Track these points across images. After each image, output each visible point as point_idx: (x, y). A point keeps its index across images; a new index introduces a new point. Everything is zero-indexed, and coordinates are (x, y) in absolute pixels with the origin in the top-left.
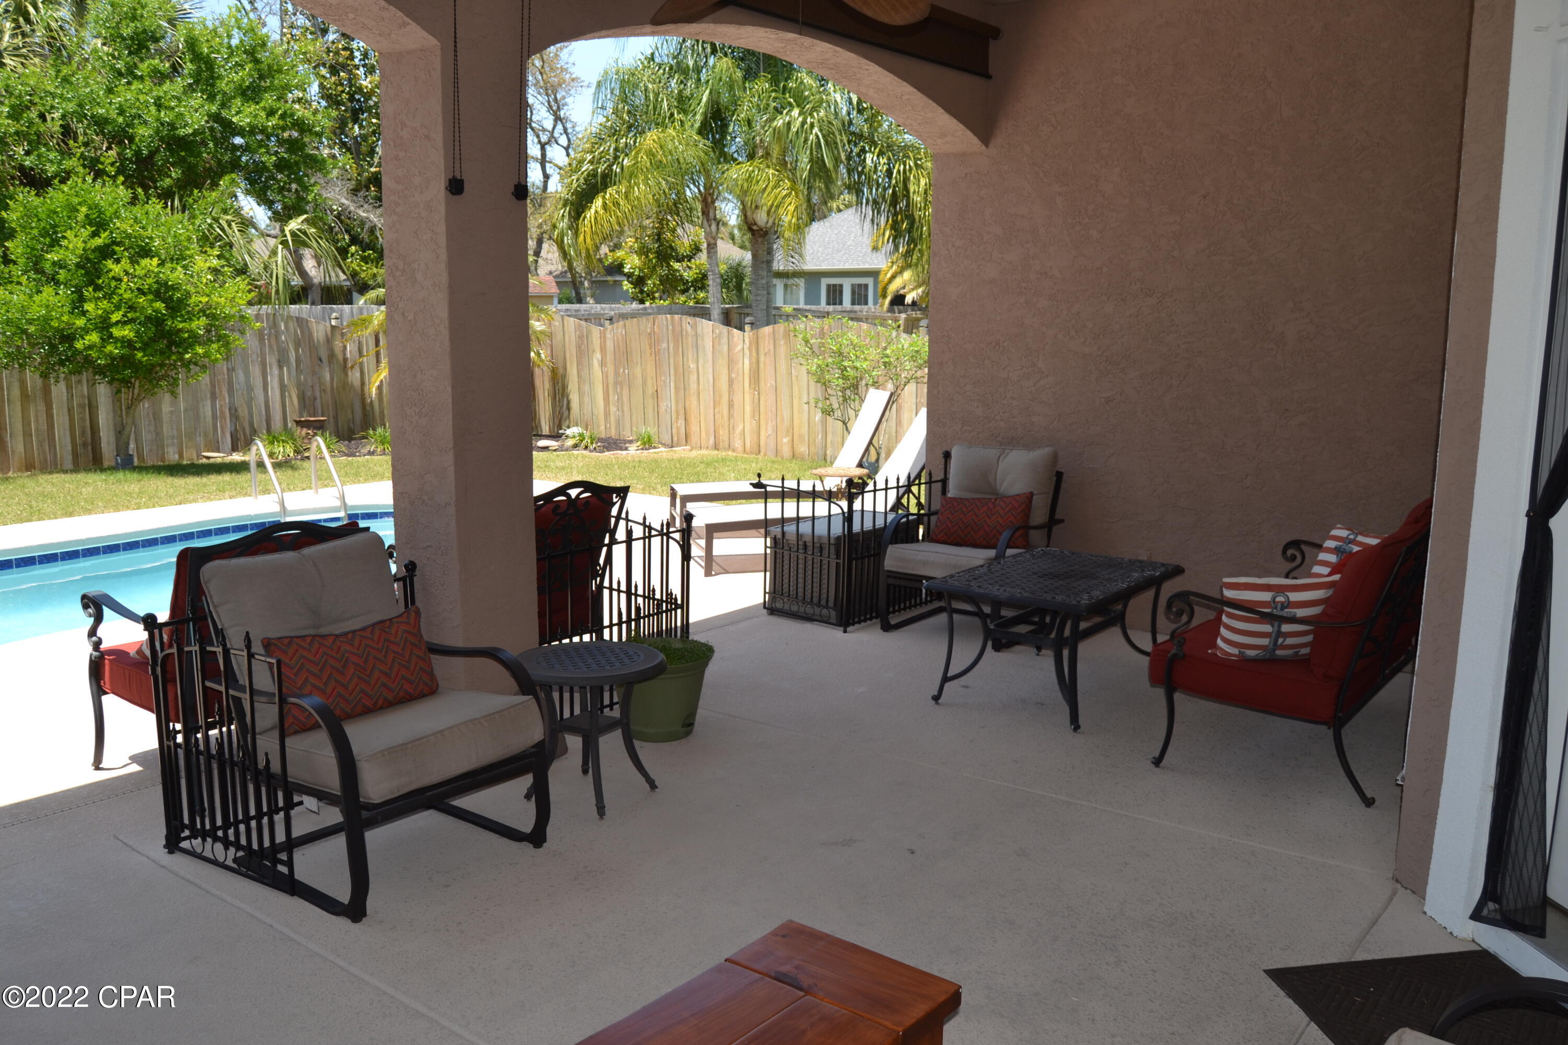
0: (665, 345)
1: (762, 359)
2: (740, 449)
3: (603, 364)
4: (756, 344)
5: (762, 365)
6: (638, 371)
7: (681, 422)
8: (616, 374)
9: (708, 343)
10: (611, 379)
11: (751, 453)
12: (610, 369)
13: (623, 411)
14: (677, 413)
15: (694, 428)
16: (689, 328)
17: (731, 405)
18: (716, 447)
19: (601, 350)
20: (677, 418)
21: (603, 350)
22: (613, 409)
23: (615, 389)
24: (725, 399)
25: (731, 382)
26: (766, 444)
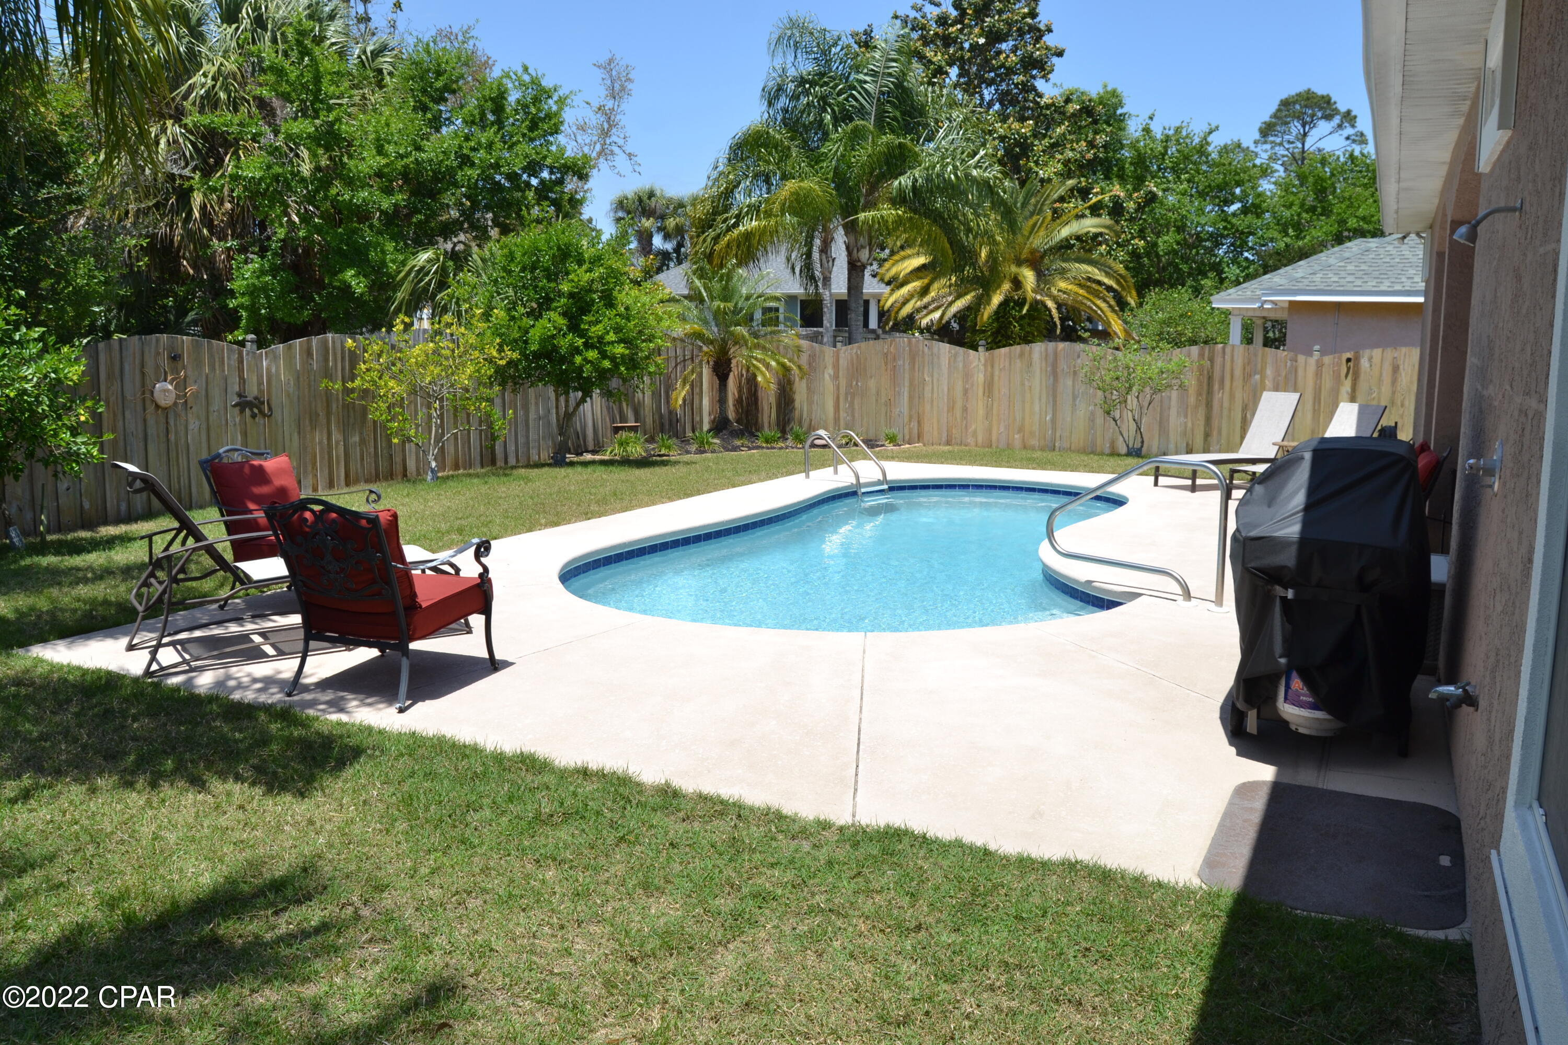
0: (900, 363)
1: (997, 373)
2: (973, 443)
3: (836, 377)
4: (991, 363)
5: (996, 378)
6: (872, 383)
7: (914, 425)
8: (850, 385)
9: (945, 362)
10: (843, 390)
11: (983, 447)
12: (843, 382)
13: (853, 416)
14: (911, 417)
15: (926, 428)
16: (926, 349)
17: (965, 409)
18: (948, 443)
19: (834, 367)
20: (910, 421)
21: (836, 367)
22: (843, 414)
23: (846, 398)
24: (959, 404)
25: (966, 392)
26: (998, 440)
